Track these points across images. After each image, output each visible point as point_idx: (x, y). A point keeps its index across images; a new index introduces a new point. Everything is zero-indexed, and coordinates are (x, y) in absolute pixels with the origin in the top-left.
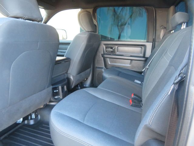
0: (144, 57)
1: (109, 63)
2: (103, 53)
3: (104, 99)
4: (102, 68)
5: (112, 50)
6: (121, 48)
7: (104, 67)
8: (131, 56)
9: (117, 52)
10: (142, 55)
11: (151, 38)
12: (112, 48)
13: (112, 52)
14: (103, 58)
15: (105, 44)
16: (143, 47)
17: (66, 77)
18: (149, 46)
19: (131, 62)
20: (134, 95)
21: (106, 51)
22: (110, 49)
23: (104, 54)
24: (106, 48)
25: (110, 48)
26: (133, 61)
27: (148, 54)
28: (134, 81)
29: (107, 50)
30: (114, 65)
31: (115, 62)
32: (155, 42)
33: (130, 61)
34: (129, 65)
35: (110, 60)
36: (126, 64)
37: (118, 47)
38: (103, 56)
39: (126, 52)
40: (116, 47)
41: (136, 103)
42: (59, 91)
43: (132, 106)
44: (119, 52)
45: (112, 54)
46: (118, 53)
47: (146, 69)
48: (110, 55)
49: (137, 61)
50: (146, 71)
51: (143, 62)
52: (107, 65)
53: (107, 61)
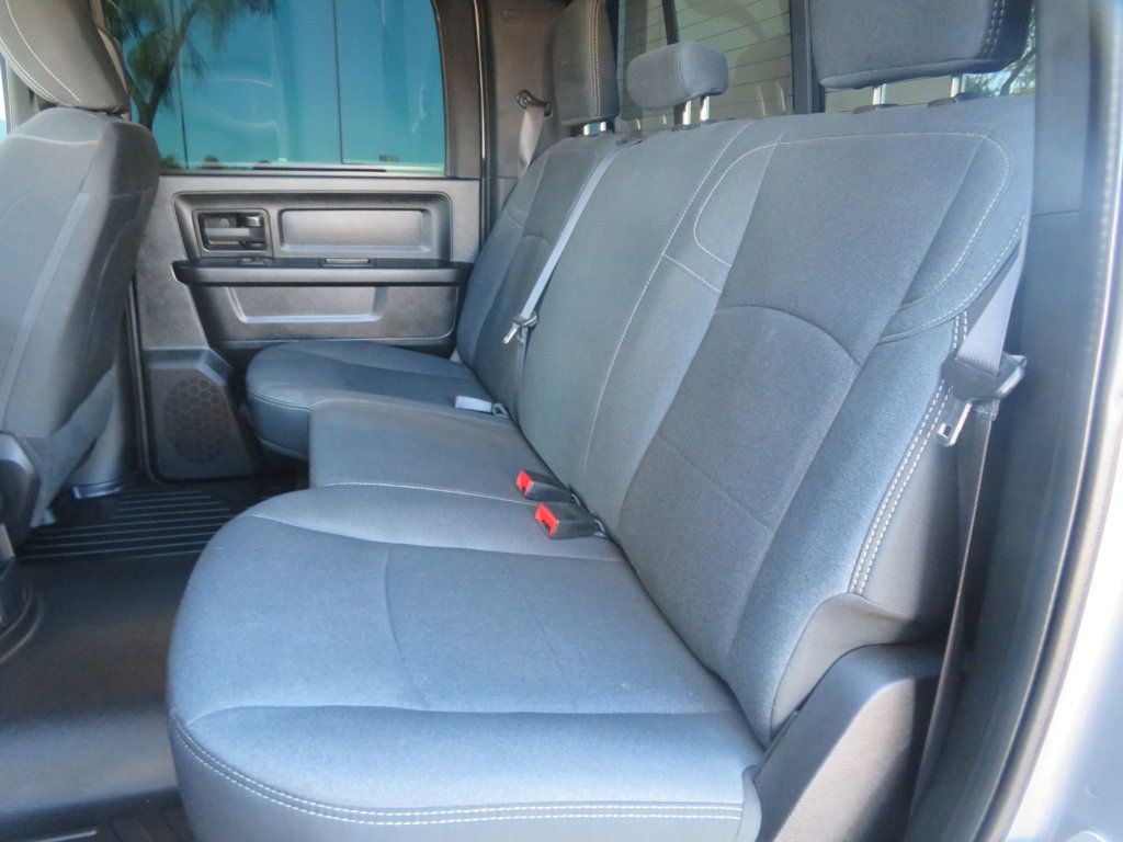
0: (445, 261)
1: (244, 319)
2: (183, 257)
4: (194, 355)
5: (244, 232)
6: (304, 220)
7: (206, 347)
8: (374, 264)
9: (282, 240)
10: (429, 251)
11: (469, 159)
12: (240, 220)
13: (245, 244)
14: (185, 290)
15: (189, 198)
16: (434, 210)
18: (464, 198)
19: (377, 297)
20: (534, 476)
21: (206, 244)
22: (231, 226)
23: (193, 261)
24: (202, 227)
25: (225, 221)
26: (391, 289)
27: (463, 250)
28: (452, 403)
29: (209, 231)
31: (284, 309)
32: (494, 177)
33: (372, 290)
34: (369, 318)
35: (239, 295)
36: (355, 313)
37: (280, 213)
38: (184, 272)
39: (339, 240)
40: (273, 211)
41: (572, 517)
43: (558, 537)
44: (296, 241)
45: (253, 258)
46: (287, 250)
47: (525, 331)
48: (239, 265)
49: (413, 288)
50: (523, 341)
51: (444, 290)
52: (230, 329)
53: (226, 301)
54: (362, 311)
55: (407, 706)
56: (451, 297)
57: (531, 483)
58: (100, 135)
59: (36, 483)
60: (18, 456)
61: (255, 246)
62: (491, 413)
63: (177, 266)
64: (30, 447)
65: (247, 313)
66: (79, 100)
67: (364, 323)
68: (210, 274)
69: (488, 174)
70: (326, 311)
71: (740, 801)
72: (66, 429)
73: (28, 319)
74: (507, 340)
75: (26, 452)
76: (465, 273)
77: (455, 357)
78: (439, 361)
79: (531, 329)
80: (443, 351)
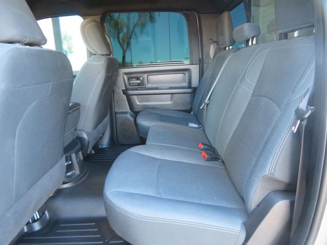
0: (190, 87)
1: (138, 103)
2: (124, 88)
3: (166, 159)
4: (126, 113)
5: (139, 81)
6: (153, 78)
7: (129, 111)
8: (171, 88)
9: (148, 83)
10: (185, 84)
11: (196, 58)
12: (138, 79)
13: (139, 84)
14: (125, 96)
15: (126, 74)
16: (187, 73)
17: (75, 137)
18: (195, 69)
19: (171, 97)
20: (203, 144)
21: (130, 85)
22: (136, 80)
23: (127, 89)
24: (129, 81)
25: (134, 79)
26: (175, 95)
27: (195, 82)
28: (187, 125)
29: (131, 82)
30: (145, 105)
31: (148, 101)
32: (203, 63)
33: (170, 95)
34: (169, 103)
35: (138, 98)
36: (166, 101)
37: (148, 76)
38: (125, 92)
39: (162, 82)
40: (146, 76)
41: (211, 155)
42: (72, 162)
43: (207, 160)
44: (151, 83)
45: (141, 88)
46: (149, 86)
47: (206, 105)
48: (137, 90)
49: (179, 95)
50: (205, 108)
51: (189, 95)
52: (135, 106)
53: (134, 99)
54: (167, 101)
56: (191, 97)
57: (202, 146)
58: (104, 60)
59: (89, 143)
60: (85, 136)
61: (141, 85)
62: (198, 128)
63: (123, 90)
64: (88, 134)
65: (139, 102)
66: (100, 53)
68: (131, 92)
69: (201, 63)
70: (158, 101)
71: (239, 229)
72: (95, 130)
73: (88, 103)
74: (201, 108)
75: (87, 135)
76: (195, 89)
77: (192, 113)
78: (188, 114)
79: (208, 104)
80: (189, 111)
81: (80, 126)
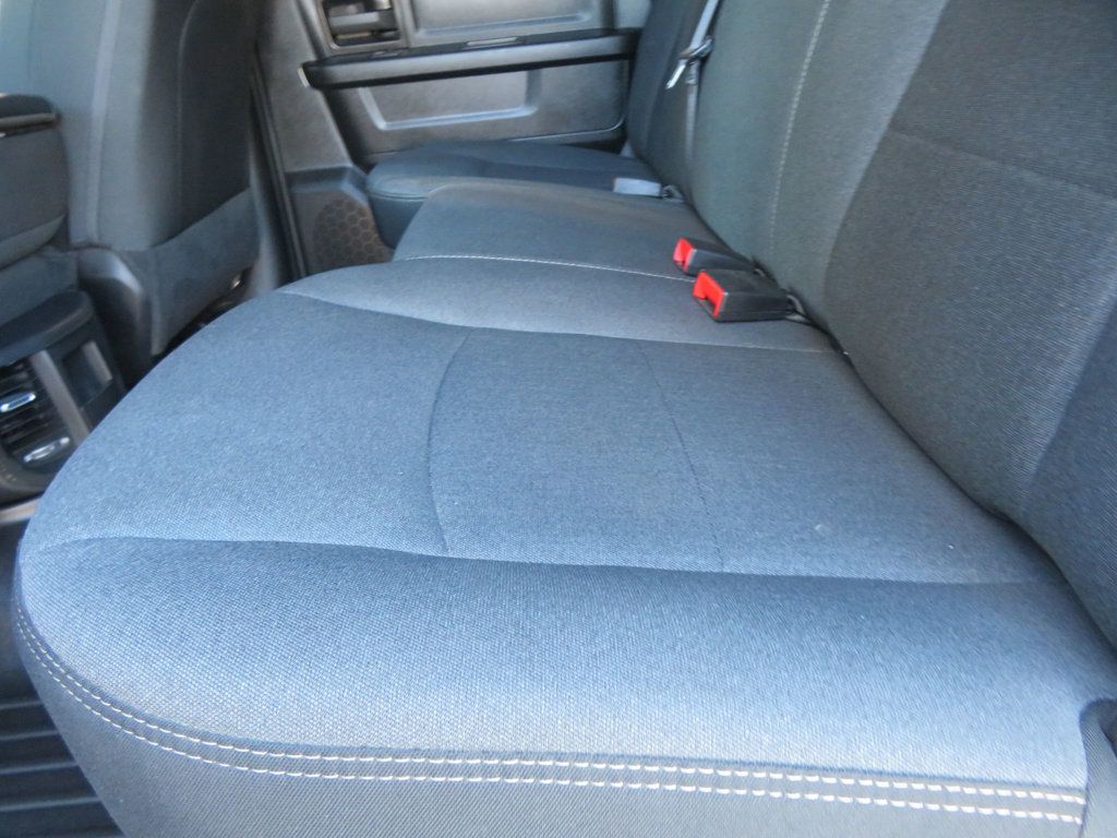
0: (609, 29)
1: (382, 125)
2: (311, 57)
4: (337, 174)
5: (371, 18)
7: (349, 164)
8: (523, 41)
9: (417, 25)
10: (590, 18)
12: (368, 5)
13: (377, 33)
14: (319, 98)
17: (71, 278)
19: (530, 85)
20: (696, 244)
21: (334, 37)
22: (359, 12)
23: (322, 61)
24: (327, 15)
25: (352, 8)
26: (545, 71)
27: (634, 7)
28: (610, 188)
29: (336, 22)
30: (414, 132)
31: (423, 110)
33: (522, 75)
34: (523, 112)
35: (378, 99)
36: (504, 106)
38: (317, 78)
44: (431, 26)
45: (386, 50)
46: (420, 37)
47: (695, 65)
48: (368, 57)
49: (571, 68)
50: (692, 81)
51: (610, 66)
52: (370, 141)
53: (361, 106)
54: (513, 104)
55: (405, 547)
56: (619, 76)
57: (693, 252)
59: (147, 304)
60: (124, 275)
61: (387, 38)
62: (660, 198)
63: (306, 67)
64: (136, 263)
65: (386, 117)
67: (517, 120)
68: (342, 72)
70: (468, 107)
72: (173, 243)
75: (131, 269)
76: (633, 38)
77: (627, 151)
79: (703, 60)
81: (87, 223)
